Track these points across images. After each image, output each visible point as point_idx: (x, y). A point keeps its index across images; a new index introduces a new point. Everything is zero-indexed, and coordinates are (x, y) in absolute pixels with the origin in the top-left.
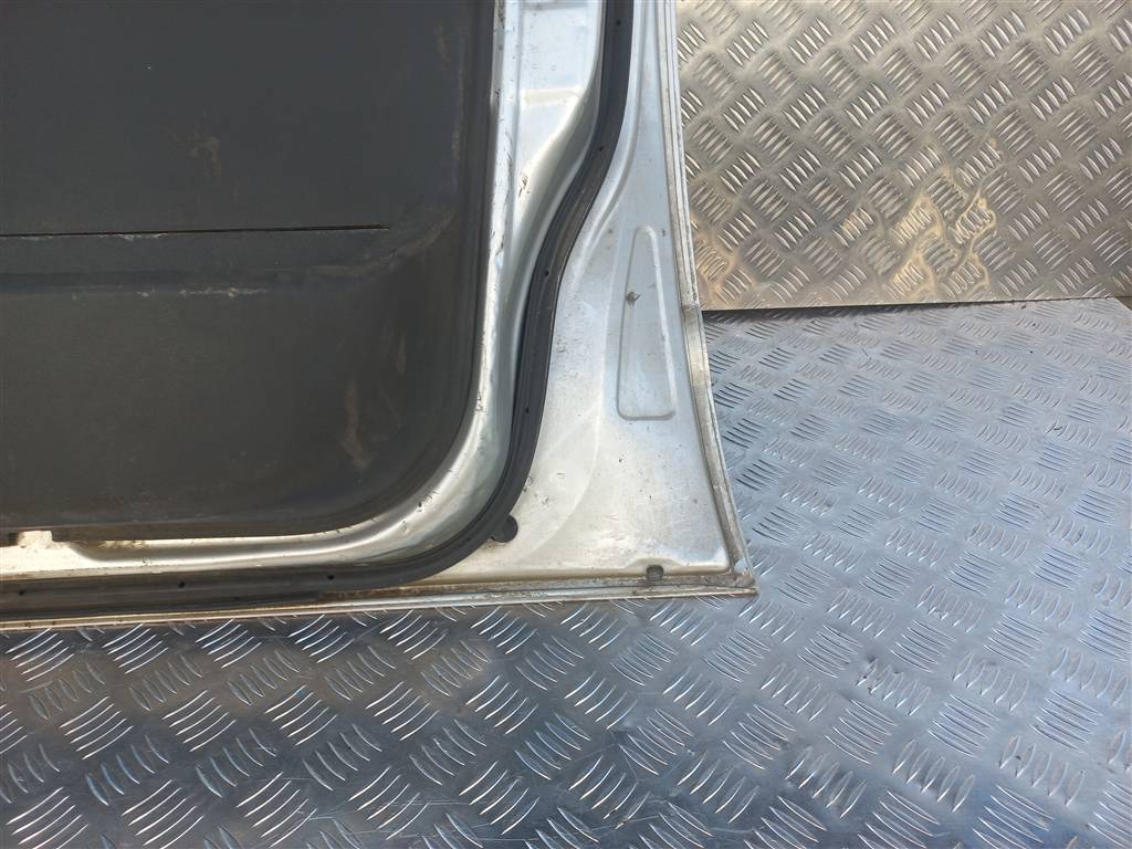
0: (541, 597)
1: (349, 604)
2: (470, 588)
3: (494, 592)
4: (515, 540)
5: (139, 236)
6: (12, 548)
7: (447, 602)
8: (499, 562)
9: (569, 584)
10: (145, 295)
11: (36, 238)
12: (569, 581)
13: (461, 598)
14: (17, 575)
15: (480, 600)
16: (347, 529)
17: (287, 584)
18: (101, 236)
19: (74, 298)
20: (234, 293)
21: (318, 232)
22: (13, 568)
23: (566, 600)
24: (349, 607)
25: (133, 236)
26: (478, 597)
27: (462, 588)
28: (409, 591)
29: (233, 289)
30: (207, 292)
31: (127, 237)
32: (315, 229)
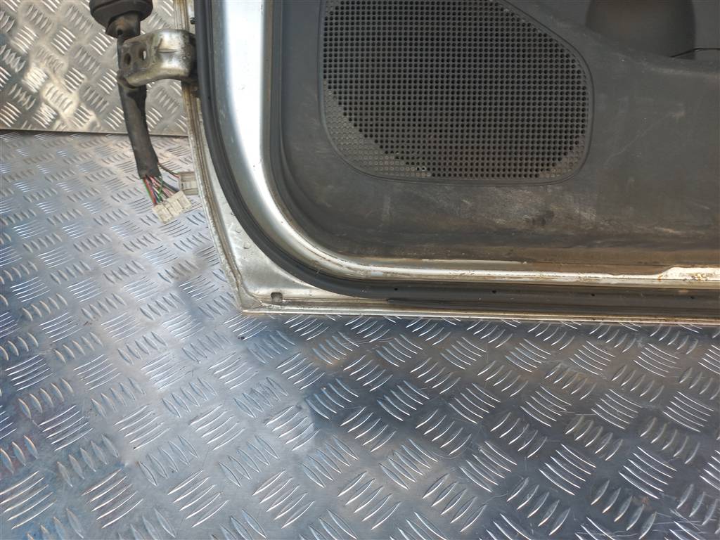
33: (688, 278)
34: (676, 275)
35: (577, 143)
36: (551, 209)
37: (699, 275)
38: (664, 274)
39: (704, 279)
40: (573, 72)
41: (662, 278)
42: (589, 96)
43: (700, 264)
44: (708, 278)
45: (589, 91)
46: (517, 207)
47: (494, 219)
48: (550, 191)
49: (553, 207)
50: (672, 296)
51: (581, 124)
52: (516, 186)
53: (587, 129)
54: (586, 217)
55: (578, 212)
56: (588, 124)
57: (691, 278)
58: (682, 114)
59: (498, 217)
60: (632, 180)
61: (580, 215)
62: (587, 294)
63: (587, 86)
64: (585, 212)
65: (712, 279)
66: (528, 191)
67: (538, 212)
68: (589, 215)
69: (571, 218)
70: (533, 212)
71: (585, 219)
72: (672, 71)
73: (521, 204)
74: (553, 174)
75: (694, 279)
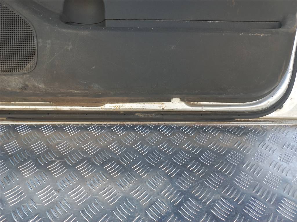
0: (287, 124)
1: (238, 123)
2: (267, 120)
3: (274, 122)
4: (282, 108)
5: (212, 22)
6: (170, 102)
7: (262, 124)
8: (278, 114)
9: (293, 121)
10: (241, 34)
11: (186, 21)
12: (293, 120)
13: (266, 123)
14: (171, 109)
15: (271, 124)
16: (251, 102)
17: (228, 116)
18: (203, 21)
19: (223, 34)
20: (262, 35)
21: (258, 22)
22: (170, 107)
23: (293, 125)
24: (238, 124)
25: (211, 21)
26: (270, 123)
27: (265, 120)
28: (252, 120)
29: (262, 34)
30: (256, 34)
31: (209, 22)
32: (257, 21)
33: (112, 108)
34: (108, 106)
35: (32, 58)
36: (27, 84)
37: (117, 106)
38: (103, 106)
39: (119, 108)
40: (29, 31)
41: (103, 108)
42: (35, 40)
43: (117, 102)
44: (120, 107)
45: (35, 38)
46: (14, 83)
47: (6, 88)
48: (25, 77)
49: (27, 83)
50: (118, 114)
51: (33, 51)
52: (11, 75)
53: (36, 53)
54: (40, 86)
55: (37, 85)
56: (36, 51)
57: (113, 108)
58: (71, 47)
59: (7, 87)
60: (55, 72)
61: (38, 86)
62: (84, 114)
63: (34, 36)
64: (40, 84)
65: (121, 108)
66: (16, 77)
67: (22, 85)
68: (41, 86)
69: (35, 87)
70: (20, 85)
71: (40, 87)
72: (66, 30)
73: (15, 82)
74: (25, 70)
75: (115, 108)
